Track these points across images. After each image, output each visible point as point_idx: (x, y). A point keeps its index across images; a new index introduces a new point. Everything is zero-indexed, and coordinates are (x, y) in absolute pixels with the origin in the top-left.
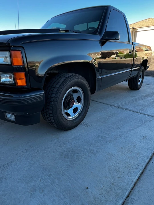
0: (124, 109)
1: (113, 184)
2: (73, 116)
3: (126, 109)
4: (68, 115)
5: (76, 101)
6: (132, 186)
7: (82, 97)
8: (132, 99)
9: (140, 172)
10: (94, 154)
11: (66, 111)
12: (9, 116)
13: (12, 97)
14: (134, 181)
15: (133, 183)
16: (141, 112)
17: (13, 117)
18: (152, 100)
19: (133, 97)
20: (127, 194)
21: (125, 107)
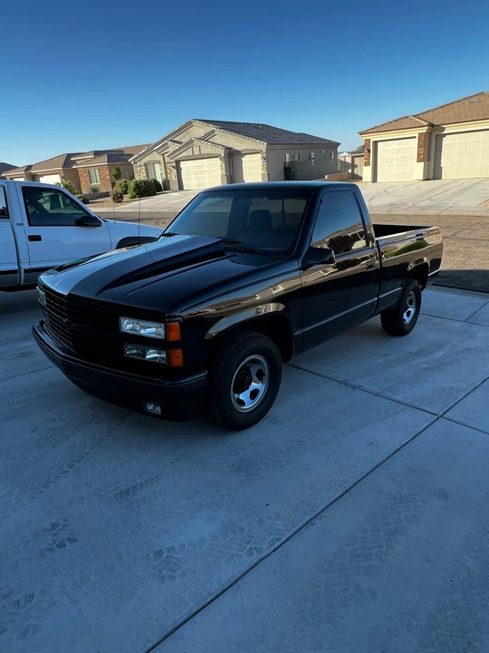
0: (354, 387)
1: (302, 502)
2: (249, 405)
3: (359, 387)
4: (242, 403)
5: (255, 378)
6: (327, 504)
7: (266, 371)
8: (381, 361)
9: (344, 490)
10: (281, 466)
11: (236, 395)
12: (150, 407)
13: (163, 383)
14: (332, 499)
15: (330, 501)
16: (388, 394)
17: (159, 410)
18: (425, 366)
19: (386, 356)
20: (317, 512)
21: (358, 382)
